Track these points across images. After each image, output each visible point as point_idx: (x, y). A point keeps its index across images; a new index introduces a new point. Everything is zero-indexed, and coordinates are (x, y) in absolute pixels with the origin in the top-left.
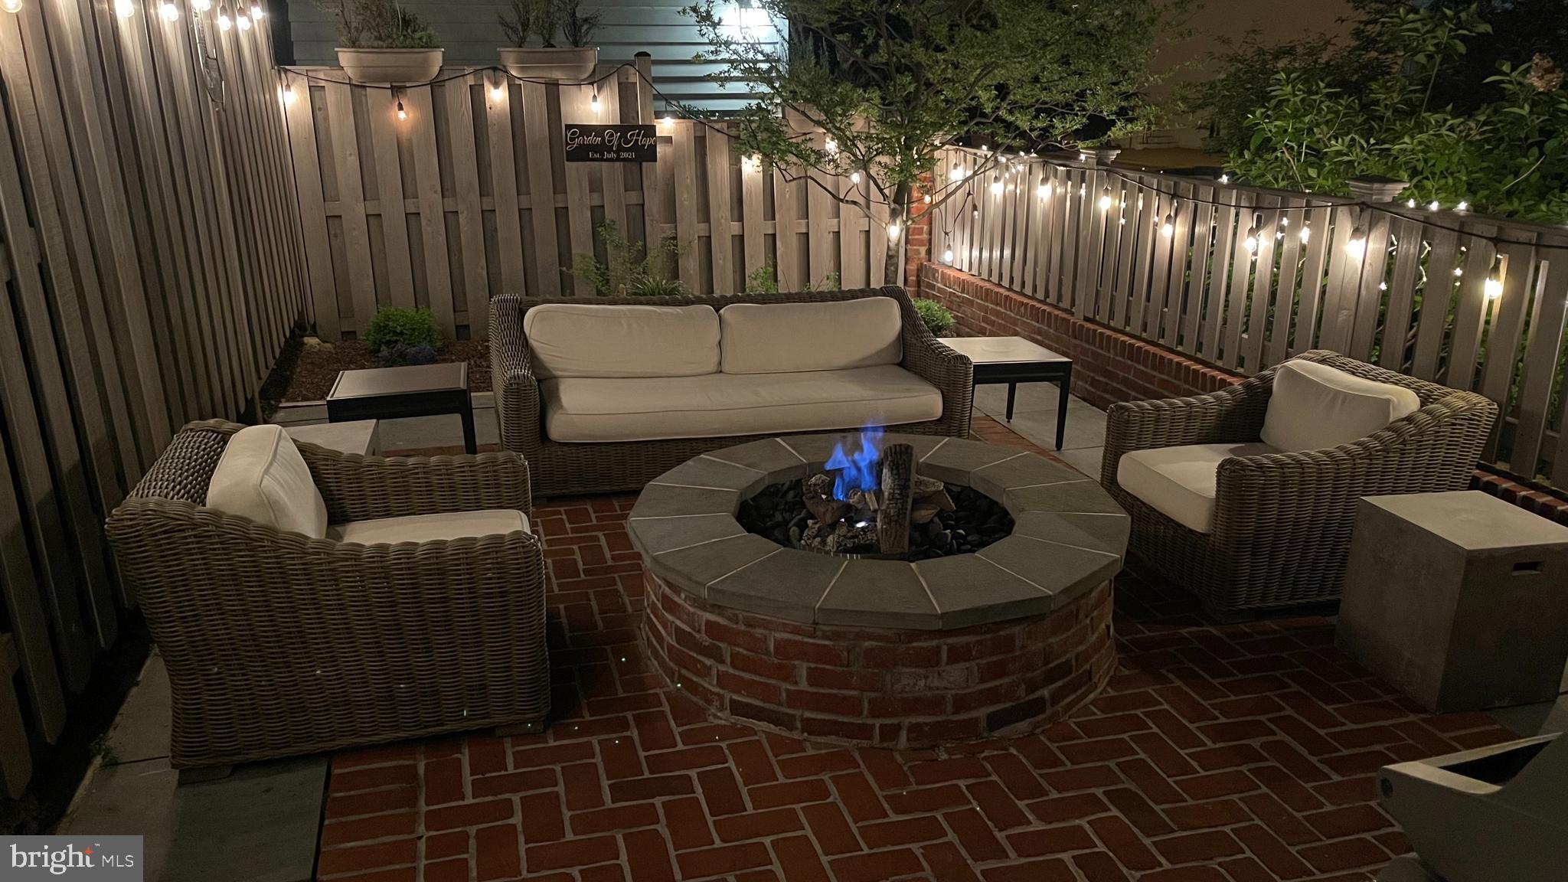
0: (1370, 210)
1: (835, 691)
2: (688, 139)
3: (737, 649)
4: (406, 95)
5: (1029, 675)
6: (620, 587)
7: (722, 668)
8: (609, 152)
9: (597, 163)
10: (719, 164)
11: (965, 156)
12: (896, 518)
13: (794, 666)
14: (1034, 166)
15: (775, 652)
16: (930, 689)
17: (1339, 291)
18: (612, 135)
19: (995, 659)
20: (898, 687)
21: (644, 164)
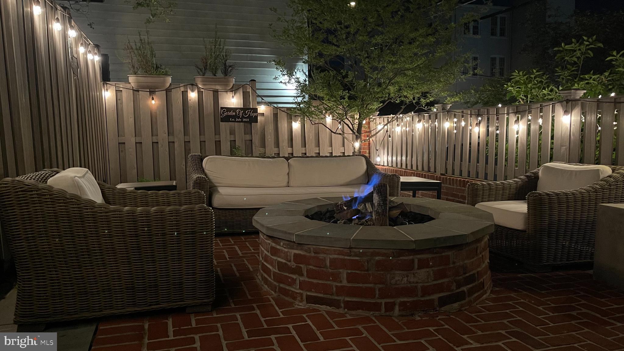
0: (571, 102)
1: (361, 285)
2: (271, 114)
3: (311, 267)
4: (155, 95)
5: (457, 278)
6: (246, 262)
7: (301, 279)
8: (238, 119)
9: (233, 123)
10: (283, 125)
11: (384, 119)
12: (382, 213)
13: (340, 273)
14: (414, 117)
15: (330, 266)
16: (410, 283)
17: (560, 139)
18: (240, 112)
19: (441, 268)
20: (393, 281)
21: (253, 124)
